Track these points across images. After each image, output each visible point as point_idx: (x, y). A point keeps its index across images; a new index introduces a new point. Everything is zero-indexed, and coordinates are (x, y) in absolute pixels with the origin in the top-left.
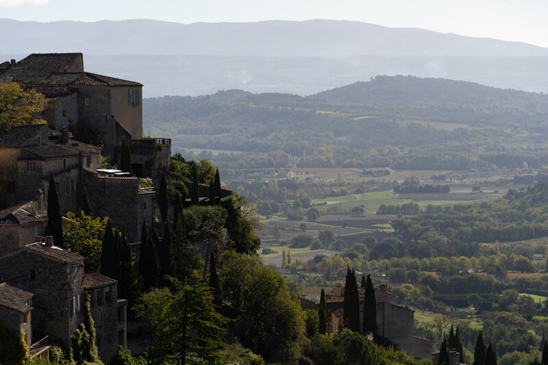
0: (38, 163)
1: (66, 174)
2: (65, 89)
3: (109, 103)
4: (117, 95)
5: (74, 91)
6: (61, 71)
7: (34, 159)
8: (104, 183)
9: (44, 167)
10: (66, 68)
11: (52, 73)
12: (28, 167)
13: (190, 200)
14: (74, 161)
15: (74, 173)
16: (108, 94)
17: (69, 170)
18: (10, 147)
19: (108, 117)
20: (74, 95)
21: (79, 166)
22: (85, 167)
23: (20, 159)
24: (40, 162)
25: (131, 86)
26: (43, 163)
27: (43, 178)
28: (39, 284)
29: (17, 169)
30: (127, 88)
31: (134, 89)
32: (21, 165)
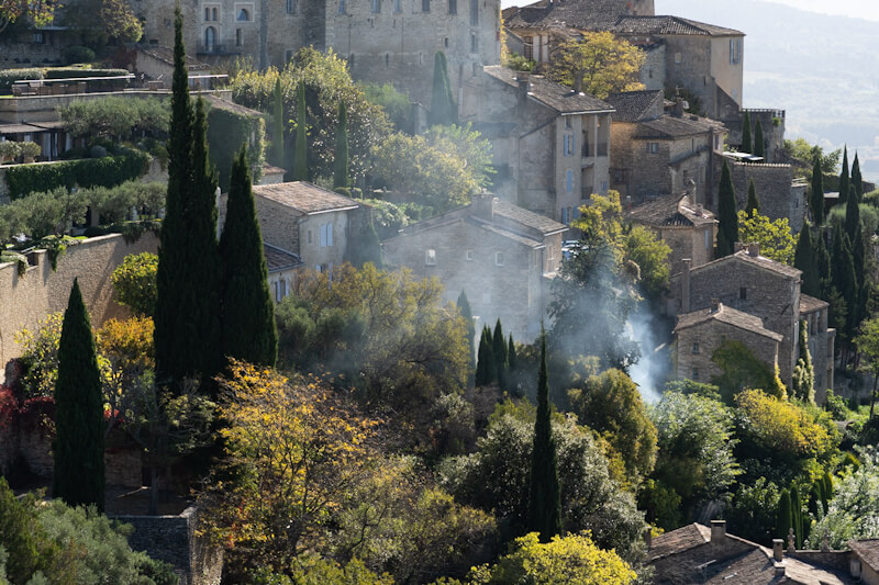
0: (662, 143)
1: (695, 159)
2: (648, 40)
3: (709, 60)
4: (719, 49)
5: (661, 42)
6: (631, 14)
7: (657, 138)
8: (743, 172)
9: (671, 149)
10: (635, 9)
11: (622, 17)
12: (648, 149)
13: (836, 195)
14: (701, 141)
15: (704, 157)
16: (708, 47)
17: (698, 153)
18: (621, 121)
19: (707, 79)
20: (662, 48)
21: (709, 148)
22: (715, 151)
23: (636, 137)
24: (667, 142)
25: (733, 35)
26: (671, 143)
27: (670, 165)
28: (752, 306)
29: (630, 151)
30: (728, 39)
31: (734, 40)
32: (637, 145)
